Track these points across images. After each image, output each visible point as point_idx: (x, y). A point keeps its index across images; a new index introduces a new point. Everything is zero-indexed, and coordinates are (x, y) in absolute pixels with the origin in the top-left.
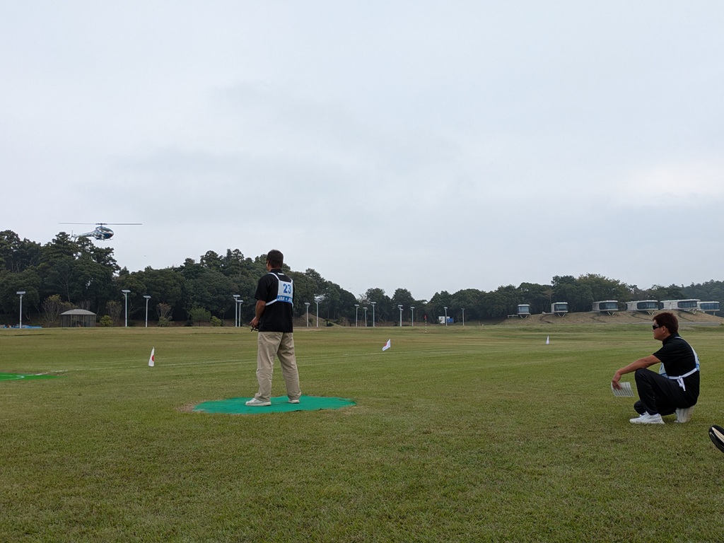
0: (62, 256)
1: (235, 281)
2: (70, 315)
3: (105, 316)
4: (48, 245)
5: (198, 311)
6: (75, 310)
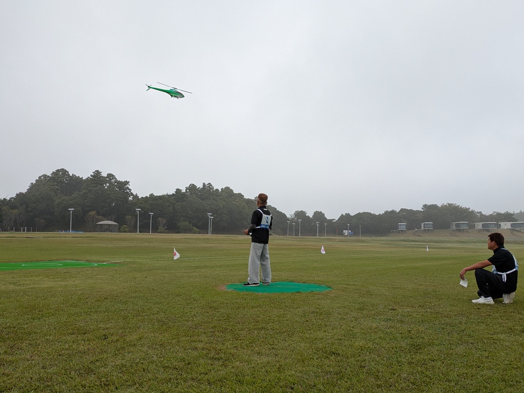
0: (96, 186)
1: (208, 204)
2: (102, 224)
3: (124, 226)
4: (87, 179)
5: (184, 224)
6: (105, 221)
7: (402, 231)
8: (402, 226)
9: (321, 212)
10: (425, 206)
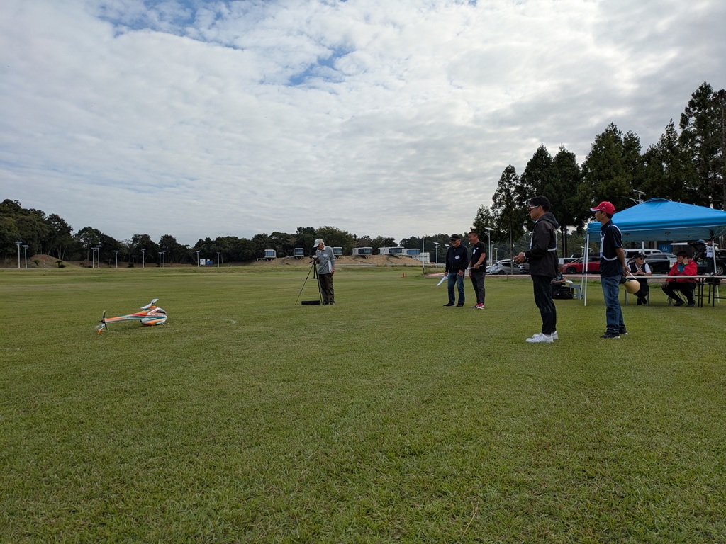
7: (270, 259)
8: (270, 252)
9: (171, 237)
10: (300, 229)
